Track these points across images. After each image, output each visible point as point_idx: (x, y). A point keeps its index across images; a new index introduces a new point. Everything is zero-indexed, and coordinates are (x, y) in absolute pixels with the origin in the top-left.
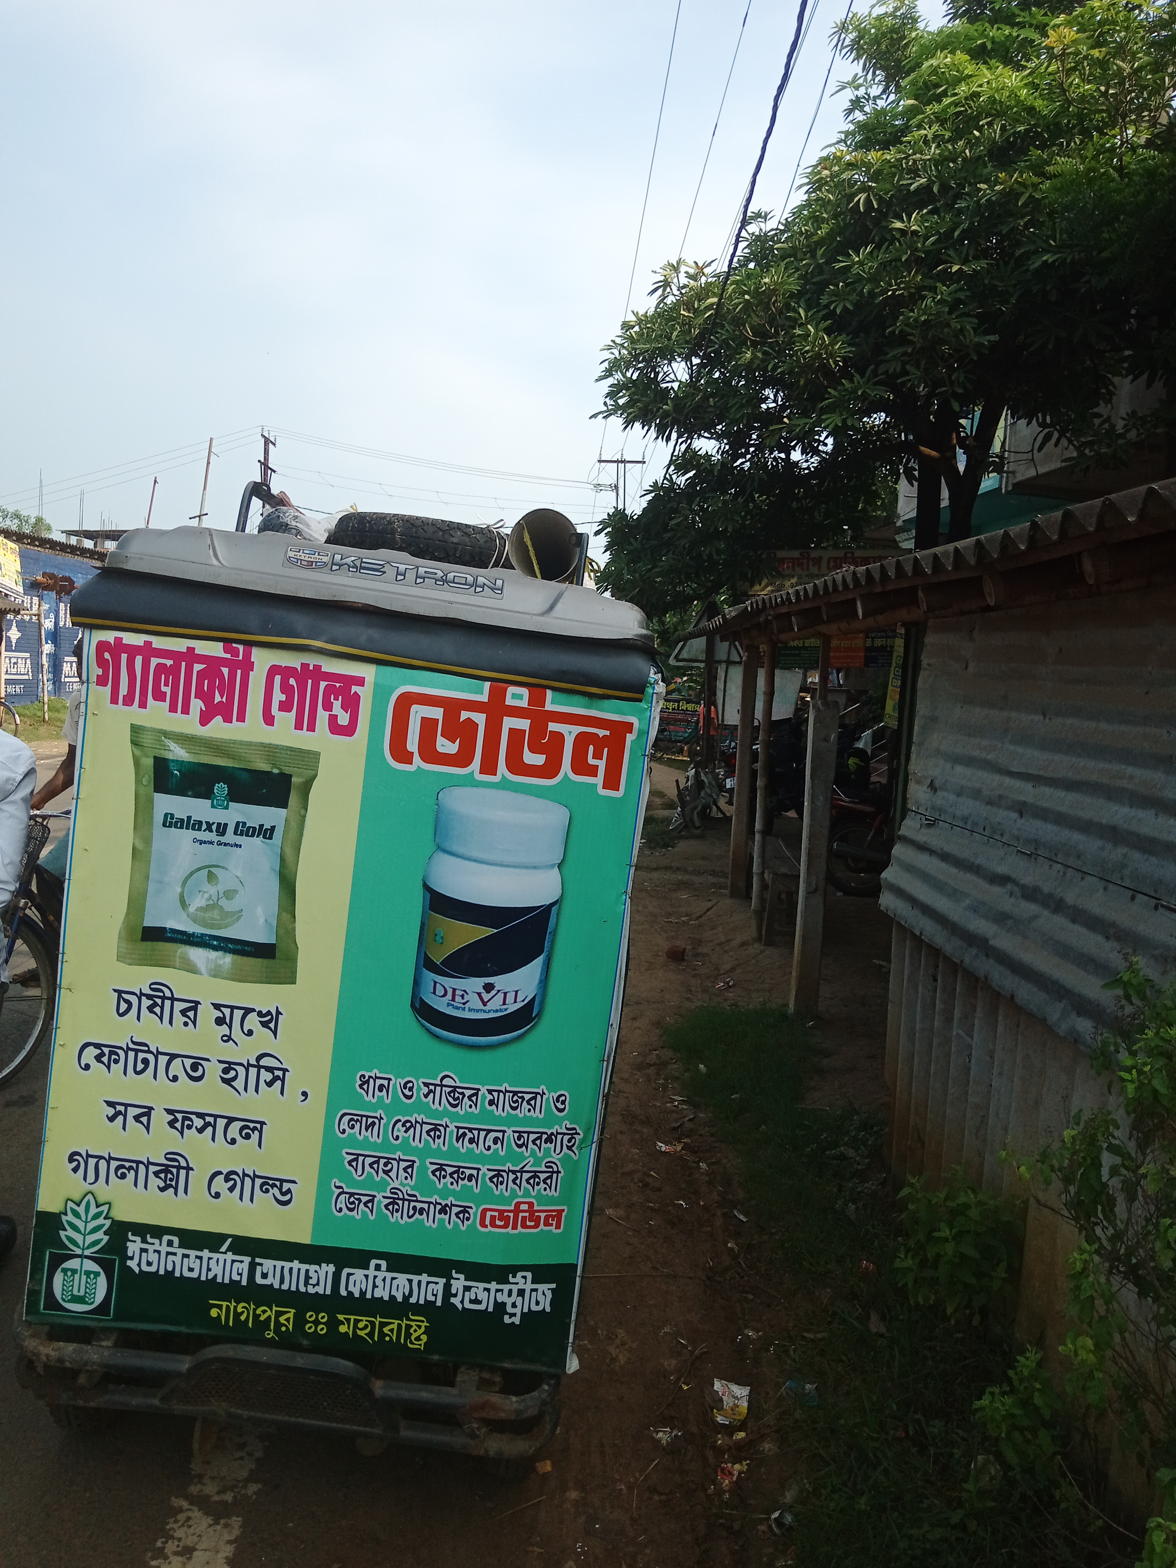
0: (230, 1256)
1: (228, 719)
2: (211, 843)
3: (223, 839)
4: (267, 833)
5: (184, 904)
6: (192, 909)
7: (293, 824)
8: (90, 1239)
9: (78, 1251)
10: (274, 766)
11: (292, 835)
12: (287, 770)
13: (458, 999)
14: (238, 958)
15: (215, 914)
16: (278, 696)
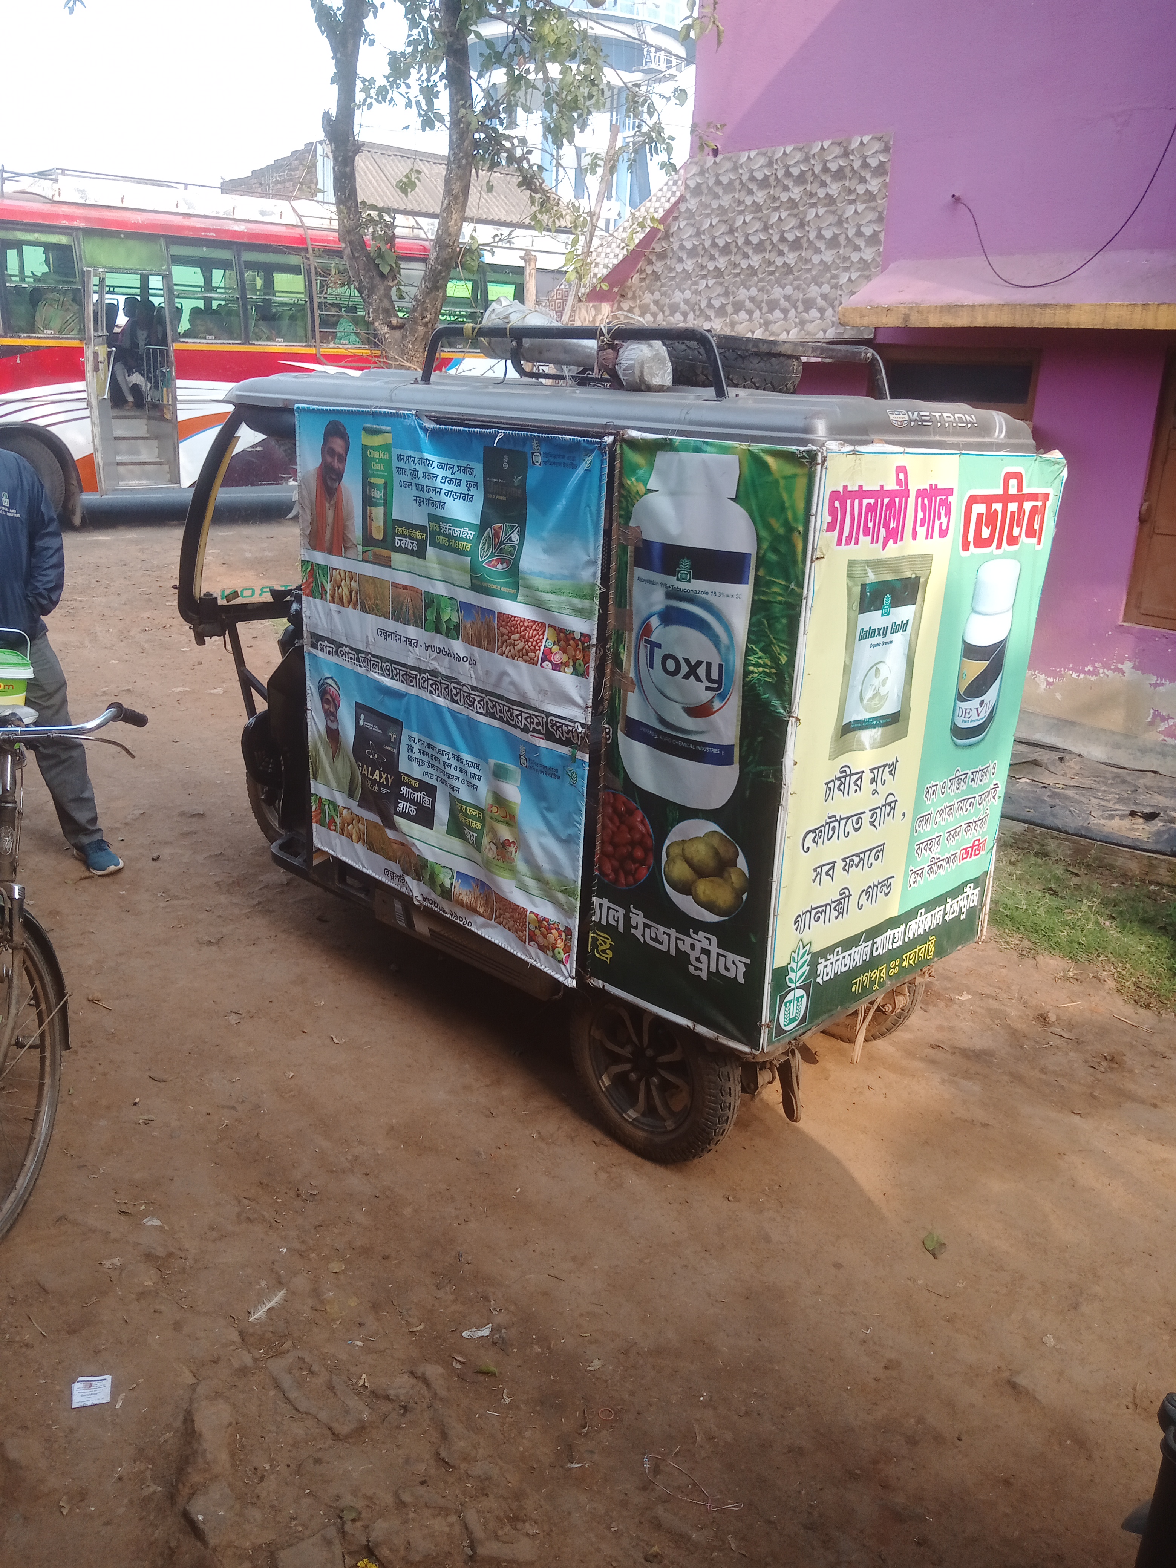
0: (864, 945)
1: (895, 542)
2: (879, 645)
3: (885, 640)
4: (903, 626)
5: (862, 699)
6: (865, 702)
7: (917, 615)
8: (799, 973)
9: (793, 986)
10: (914, 572)
11: (916, 624)
12: (919, 573)
13: (967, 716)
14: (884, 728)
15: (876, 701)
16: (920, 515)
